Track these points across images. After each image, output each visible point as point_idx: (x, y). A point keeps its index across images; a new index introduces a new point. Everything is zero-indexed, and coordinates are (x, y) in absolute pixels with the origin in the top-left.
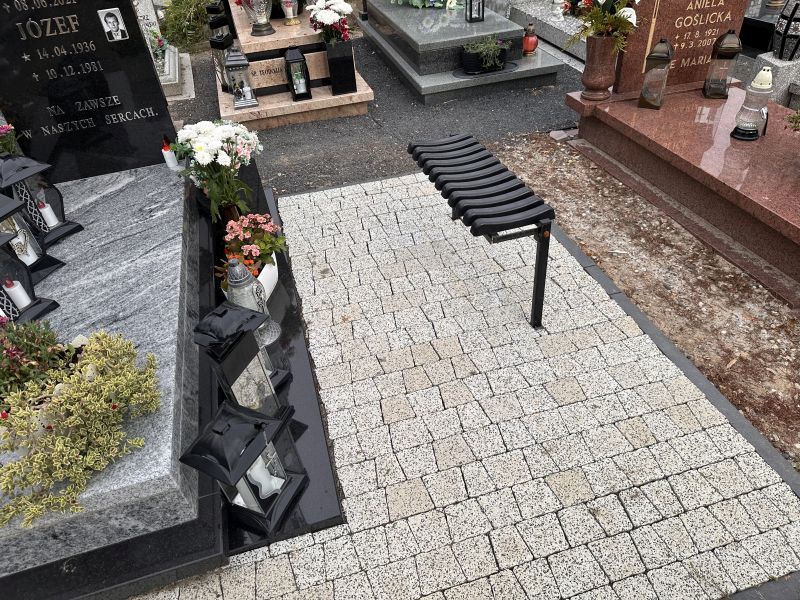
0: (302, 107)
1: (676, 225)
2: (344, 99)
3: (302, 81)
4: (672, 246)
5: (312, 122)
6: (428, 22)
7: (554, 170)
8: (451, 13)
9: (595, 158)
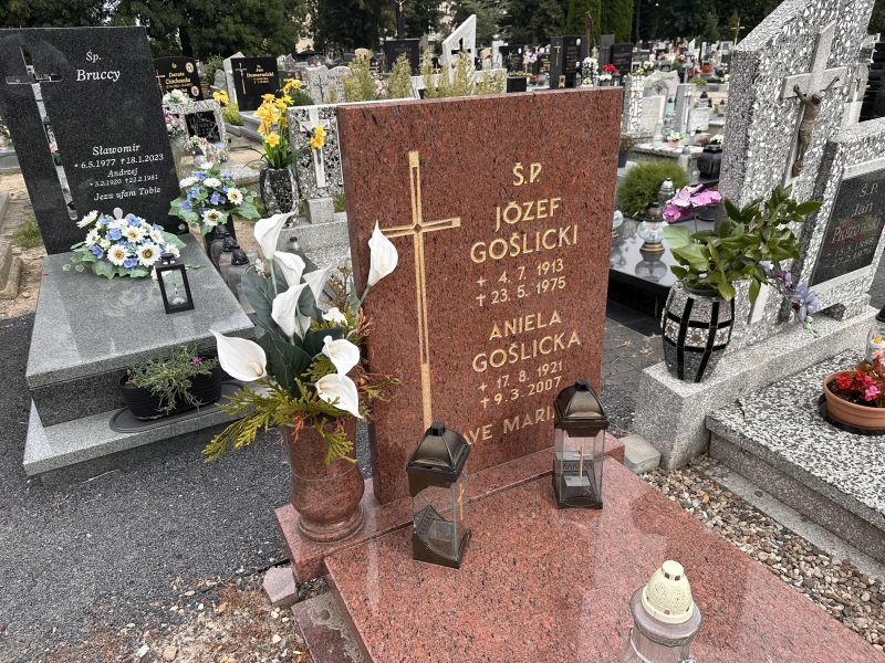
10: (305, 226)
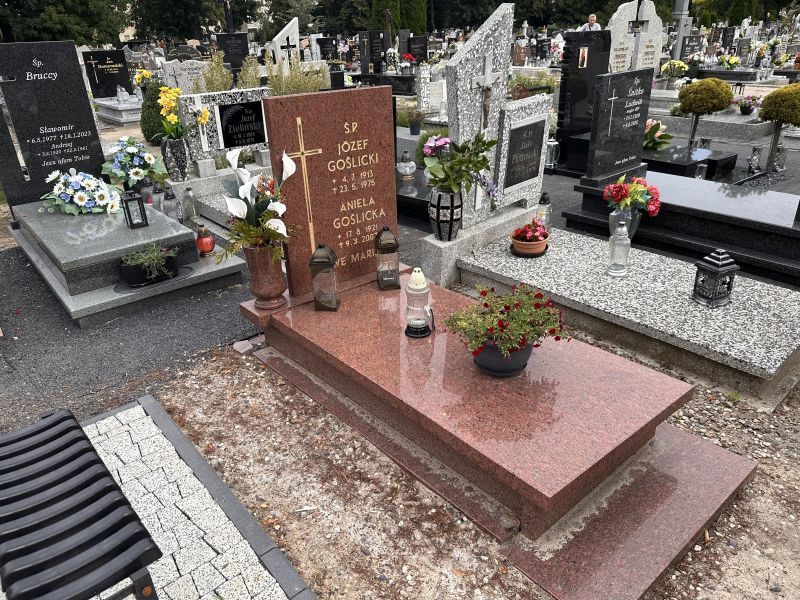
4: (368, 481)
6: (90, 228)
8: (115, 218)
9: (285, 370)
10: (196, 179)
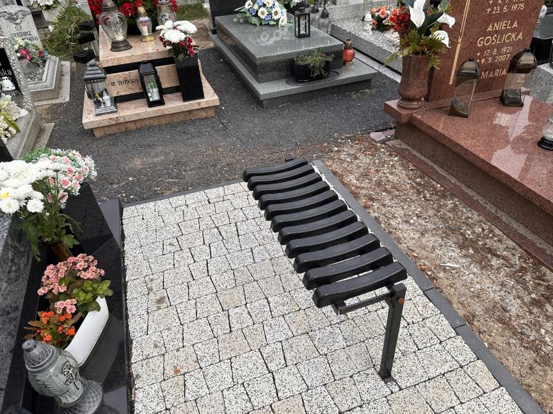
0: (157, 112)
1: (497, 231)
2: (193, 104)
3: (156, 90)
4: (498, 256)
5: (166, 124)
6: (264, 36)
7: (377, 171)
8: (283, 30)
9: (413, 159)
10: (333, 6)
